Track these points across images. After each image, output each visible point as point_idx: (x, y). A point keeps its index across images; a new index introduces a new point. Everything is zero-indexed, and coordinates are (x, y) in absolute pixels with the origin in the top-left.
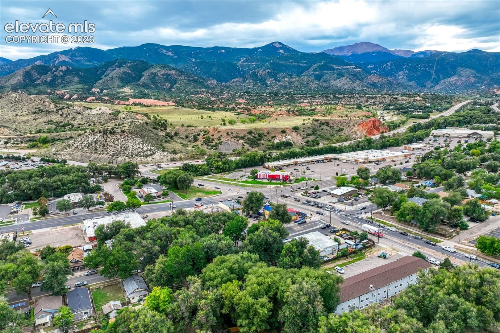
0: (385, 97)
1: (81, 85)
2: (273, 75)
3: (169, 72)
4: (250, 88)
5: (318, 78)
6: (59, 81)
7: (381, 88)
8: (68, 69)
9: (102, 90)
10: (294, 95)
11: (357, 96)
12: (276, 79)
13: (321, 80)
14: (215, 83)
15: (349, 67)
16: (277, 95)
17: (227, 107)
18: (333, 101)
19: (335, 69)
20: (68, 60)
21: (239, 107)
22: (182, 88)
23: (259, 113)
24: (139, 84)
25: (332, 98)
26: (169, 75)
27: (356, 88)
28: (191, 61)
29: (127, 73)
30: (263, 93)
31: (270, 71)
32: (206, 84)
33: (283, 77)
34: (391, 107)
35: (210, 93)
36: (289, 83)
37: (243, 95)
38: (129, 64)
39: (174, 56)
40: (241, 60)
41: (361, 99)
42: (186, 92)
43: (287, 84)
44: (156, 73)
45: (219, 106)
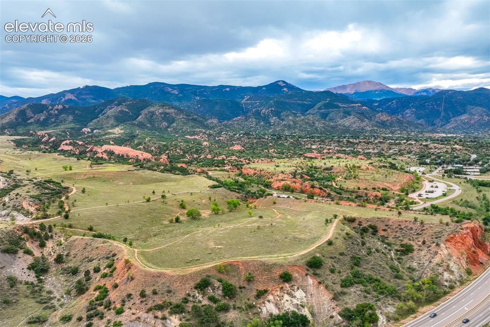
0: (411, 144)
1: (73, 124)
2: (277, 114)
3: (167, 111)
4: (252, 127)
5: (324, 116)
6: (53, 120)
7: (391, 127)
8: (64, 107)
9: (92, 130)
10: (299, 138)
11: (376, 141)
12: (279, 118)
13: (327, 119)
14: (216, 122)
15: (354, 105)
16: (279, 138)
17: (216, 158)
18: (347, 147)
19: (340, 107)
20: (73, 98)
21: (229, 159)
22: (179, 127)
23: (252, 173)
24: (135, 124)
25: (345, 143)
26: (168, 114)
27: (365, 128)
28: (196, 99)
29: (124, 111)
30: (264, 135)
31: (273, 109)
32: (206, 123)
33: (287, 116)
34: (428, 161)
35: (207, 134)
36: (293, 122)
37: (242, 137)
38: (128, 103)
39: (178, 94)
40: (245, 98)
41: (382, 146)
42: (182, 132)
43: (292, 123)
44: (154, 112)
45: (206, 157)
